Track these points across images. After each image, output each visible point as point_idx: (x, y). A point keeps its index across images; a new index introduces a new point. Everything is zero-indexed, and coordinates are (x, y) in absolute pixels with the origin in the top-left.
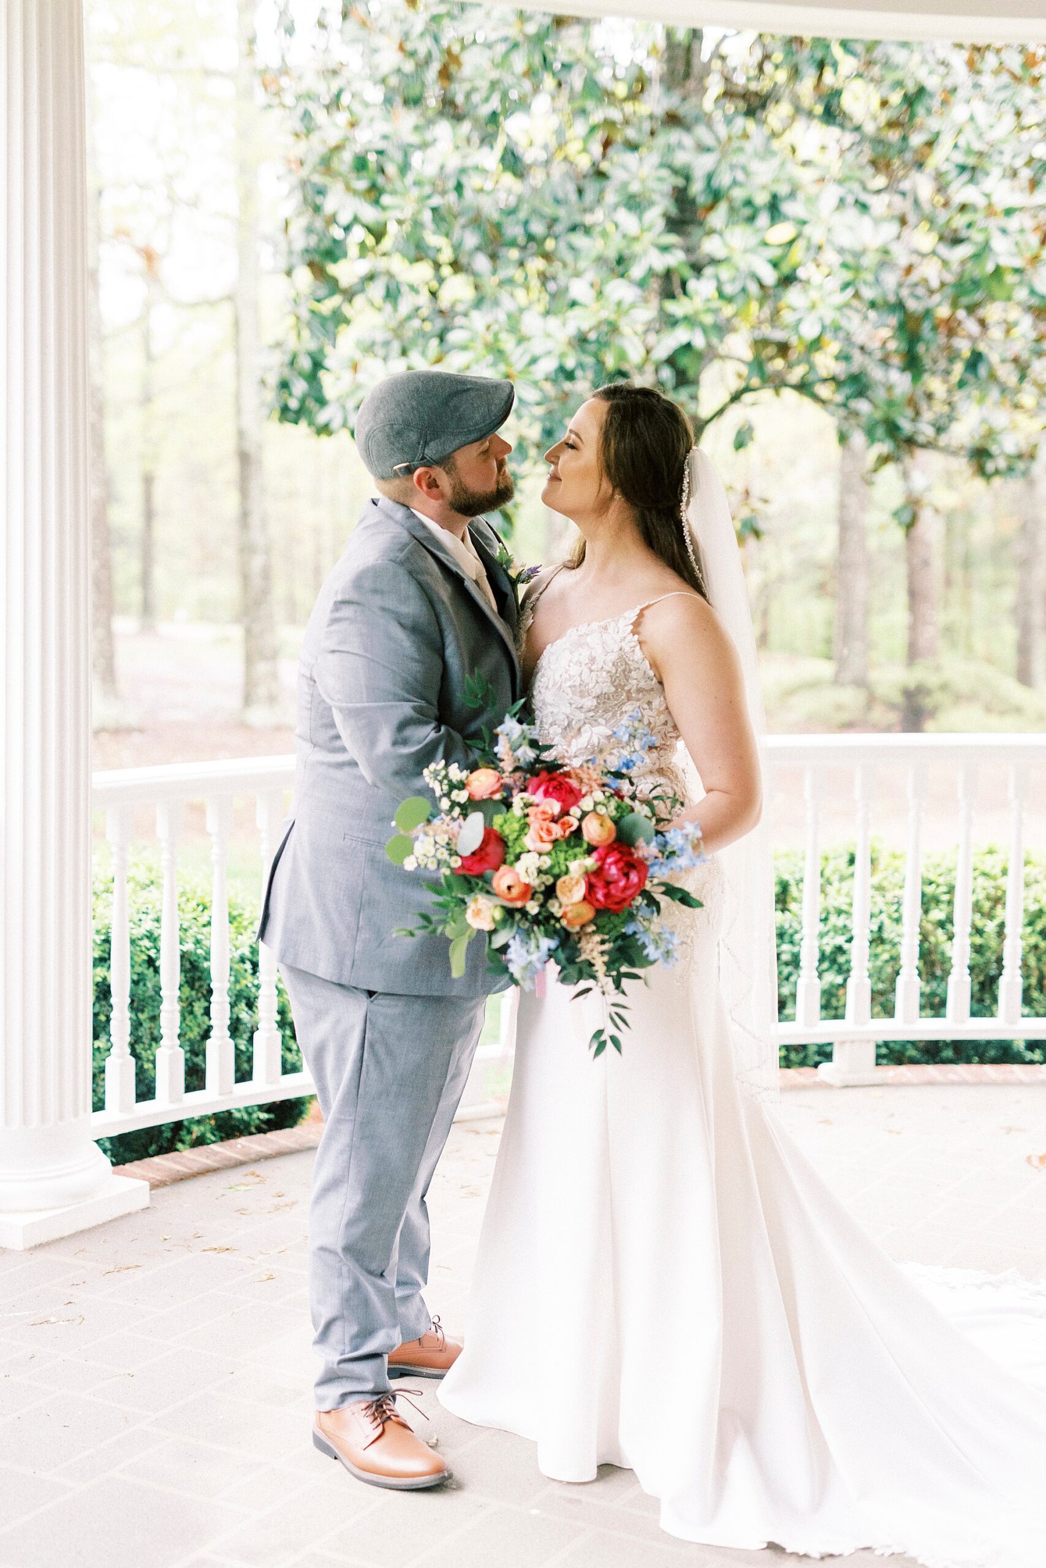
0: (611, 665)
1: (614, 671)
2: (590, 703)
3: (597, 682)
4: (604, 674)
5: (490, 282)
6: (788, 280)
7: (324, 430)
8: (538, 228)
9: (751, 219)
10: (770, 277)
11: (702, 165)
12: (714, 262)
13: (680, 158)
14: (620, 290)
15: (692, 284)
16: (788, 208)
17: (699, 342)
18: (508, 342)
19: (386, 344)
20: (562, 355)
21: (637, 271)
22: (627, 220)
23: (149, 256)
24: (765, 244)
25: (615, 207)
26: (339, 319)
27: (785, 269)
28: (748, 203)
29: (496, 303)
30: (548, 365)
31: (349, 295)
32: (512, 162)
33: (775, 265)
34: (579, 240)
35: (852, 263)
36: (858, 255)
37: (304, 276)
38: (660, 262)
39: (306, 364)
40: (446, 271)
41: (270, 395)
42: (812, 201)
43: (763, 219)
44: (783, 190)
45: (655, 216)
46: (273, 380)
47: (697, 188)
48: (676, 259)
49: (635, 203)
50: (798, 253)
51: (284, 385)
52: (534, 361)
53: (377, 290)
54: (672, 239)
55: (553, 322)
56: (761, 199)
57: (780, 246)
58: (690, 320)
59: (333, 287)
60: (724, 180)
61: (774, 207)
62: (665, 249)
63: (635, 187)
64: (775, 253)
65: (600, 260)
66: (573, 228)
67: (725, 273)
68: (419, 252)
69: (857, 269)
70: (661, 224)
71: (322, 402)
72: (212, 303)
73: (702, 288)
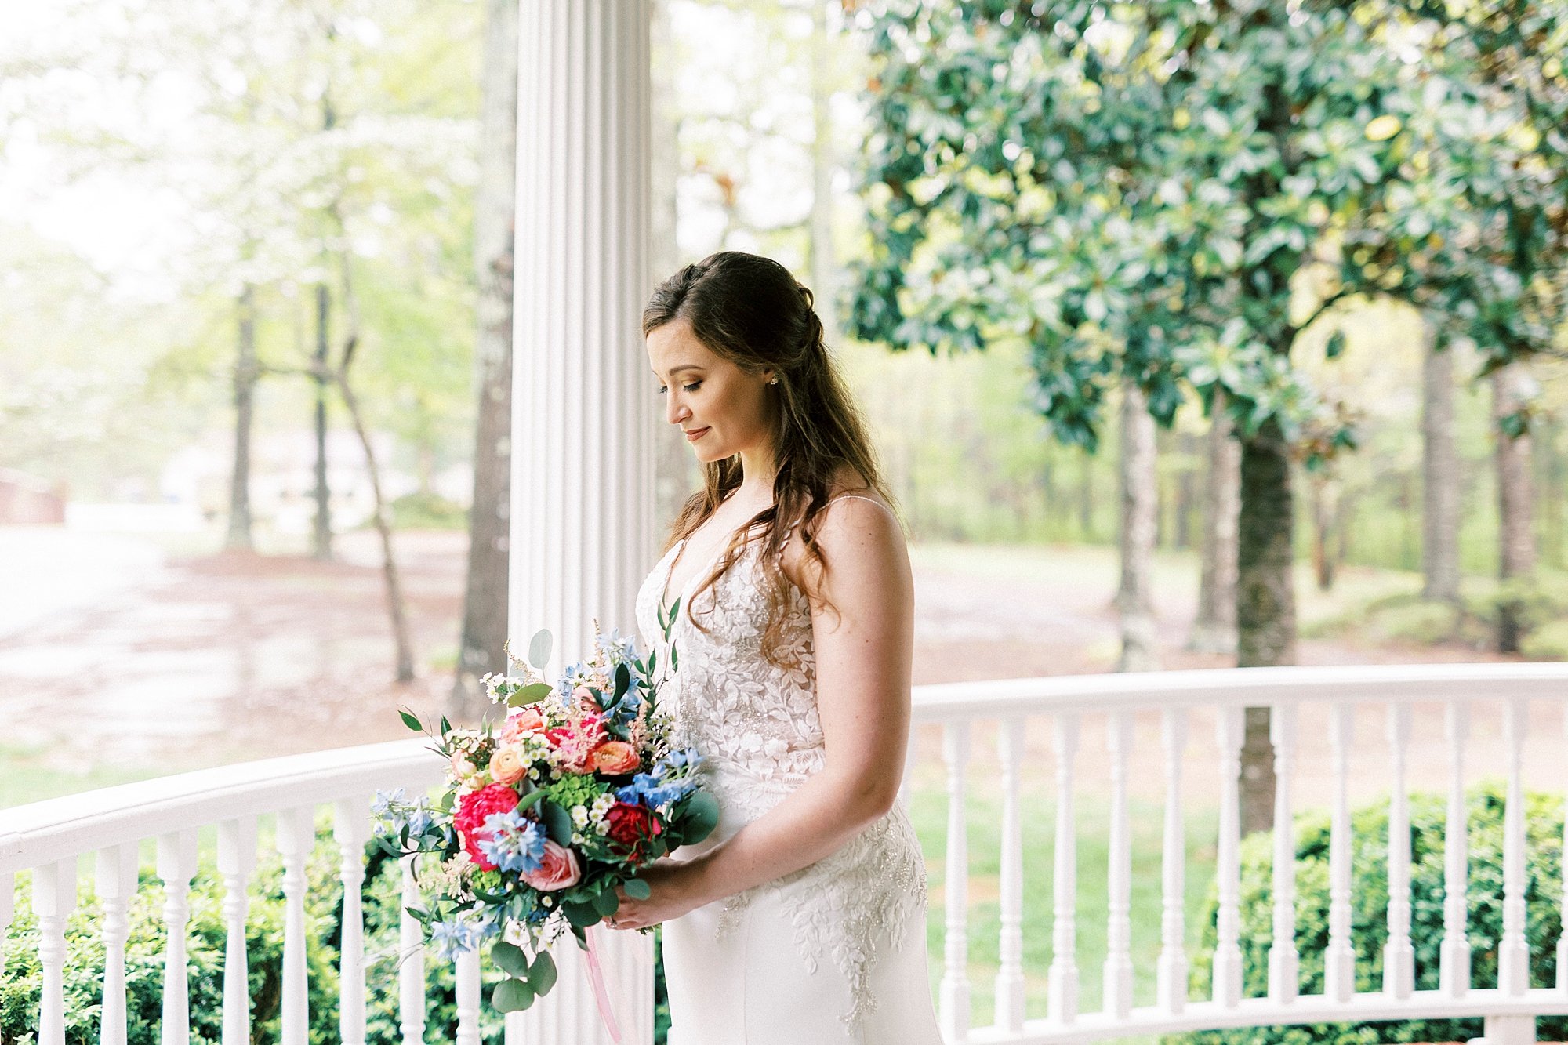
0: (749, 600)
1: (754, 609)
2: (728, 651)
3: (734, 624)
4: (741, 613)
5: (1073, 189)
6: (1391, 175)
7: (903, 346)
8: (1122, 133)
9: (1350, 114)
10: (1371, 172)
11: (1297, 62)
12: (1310, 158)
13: (1273, 56)
14: (1214, 192)
15: (1289, 183)
16: (1390, 101)
17: (1296, 241)
18: (1094, 249)
19: (968, 258)
20: (1153, 262)
21: (1228, 173)
22: (1215, 121)
23: (725, 184)
24: (1365, 139)
25: (1202, 109)
26: (915, 235)
27: (1389, 162)
28: (1347, 98)
29: (1080, 209)
30: (1135, 273)
31: (925, 210)
32: (1093, 71)
33: (1379, 159)
34: (1167, 141)
35: (1464, 156)
36: (1470, 147)
37: (882, 193)
38: (1250, 163)
39: (882, 281)
40: (1026, 181)
41: (848, 315)
42: (1418, 94)
43: (1363, 113)
44: (1383, 82)
45: (1245, 115)
46: (849, 298)
47: (1291, 85)
48: (1268, 159)
49: (1223, 102)
50: (1402, 148)
51: (861, 305)
52: (1122, 267)
53: (956, 204)
54: (1263, 138)
55: (1141, 229)
56: (1361, 92)
57: (1381, 141)
58: (1288, 220)
59: (909, 202)
60: (1320, 76)
61: (1375, 100)
62: (1257, 149)
63: (1225, 87)
64: (1377, 149)
65: (1190, 162)
66: (1159, 130)
67: (1324, 169)
68: (998, 165)
69: (1468, 161)
70: (1251, 124)
71: (899, 319)
72: (786, 228)
73: (1298, 187)
